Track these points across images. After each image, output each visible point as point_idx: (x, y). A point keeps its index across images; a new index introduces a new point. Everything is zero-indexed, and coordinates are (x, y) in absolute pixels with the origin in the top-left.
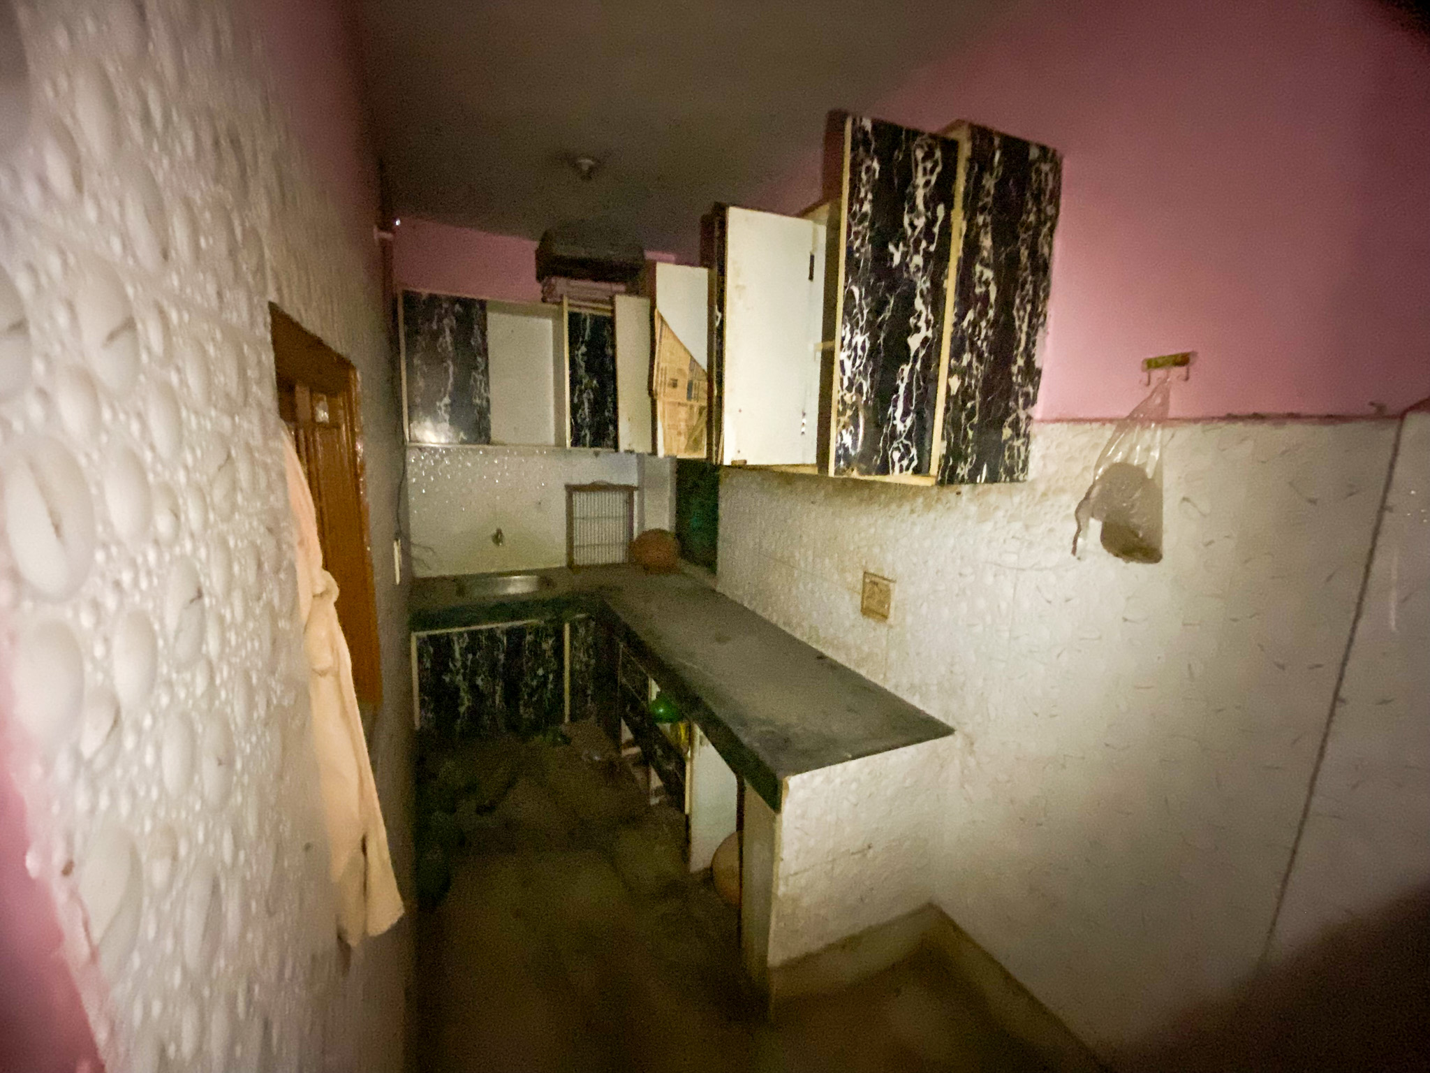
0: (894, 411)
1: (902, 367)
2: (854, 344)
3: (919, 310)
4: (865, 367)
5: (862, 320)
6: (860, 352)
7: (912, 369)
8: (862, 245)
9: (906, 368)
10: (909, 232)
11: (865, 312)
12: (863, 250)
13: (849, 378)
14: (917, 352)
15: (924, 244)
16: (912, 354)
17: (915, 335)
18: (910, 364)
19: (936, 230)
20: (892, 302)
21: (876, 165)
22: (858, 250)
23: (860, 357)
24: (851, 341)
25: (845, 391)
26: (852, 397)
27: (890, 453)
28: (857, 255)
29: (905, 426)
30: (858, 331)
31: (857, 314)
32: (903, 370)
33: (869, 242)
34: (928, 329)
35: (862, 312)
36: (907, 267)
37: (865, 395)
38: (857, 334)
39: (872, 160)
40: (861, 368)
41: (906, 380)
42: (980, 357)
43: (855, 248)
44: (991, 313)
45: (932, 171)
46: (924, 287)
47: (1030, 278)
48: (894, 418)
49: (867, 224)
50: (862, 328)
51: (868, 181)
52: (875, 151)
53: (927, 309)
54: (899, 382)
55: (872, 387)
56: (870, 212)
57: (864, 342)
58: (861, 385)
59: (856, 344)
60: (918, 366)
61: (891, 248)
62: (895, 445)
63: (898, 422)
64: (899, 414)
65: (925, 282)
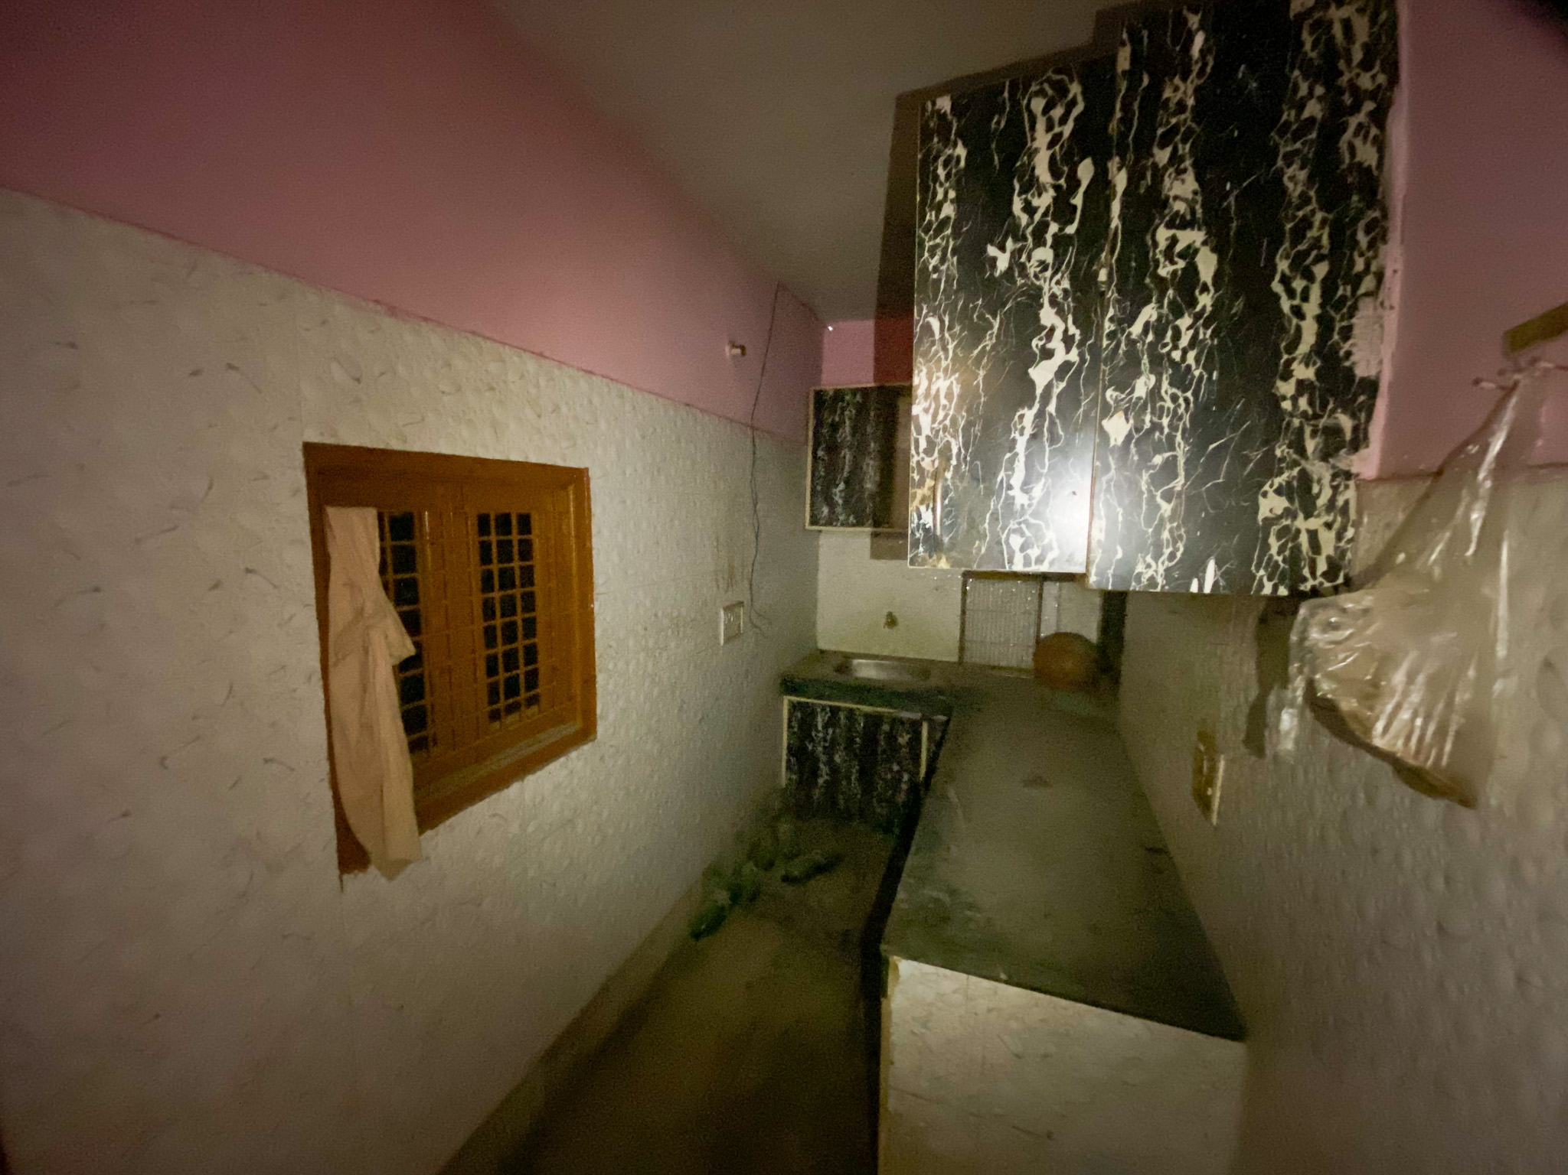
0: (1009, 477)
1: (1021, 412)
2: (933, 391)
3: (1049, 325)
4: (954, 422)
5: (946, 359)
6: (943, 401)
7: (1040, 415)
8: (943, 260)
9: (1029, 414)
10: (1024, 219)
11: (951, 347)
12: (944, 268)
13: (928, 437)
14: (1049, 387)
15: (1054, 228)
16: (1039, 391)
17: (1044, 363)
18: (1037, 406)
19: (1078, 200)
20: (996, 324)
21: (961, 151)
22: (936, 269)
23: (945, 407)
24: (928, 389)
25: (922, 455)
26: (933, 462)
27: (1004, 537)
28: (935, 276)
29: (1030, 499)
30: (941, 374)
31: (937, 352)
32: (1022, 417)
33: (953, 254)
34: (1068, 351)
35: (945, 349)
36: (1023, 268)
37: (954, 458)
38: (938, 378)
39: (955, 145)
40: (947, 422)
41: (1028, 431)
42: (1181, 378)
43: (931, 268)
44: (1205, 301)
45: (1063, 121)
46: (1058, 291)
47: (1319, 216)
48: (1010, 487)
49: (949, 231)
50: (946, 370)
51: (948, 176)
52: (959, 135)
53: (1065, 321)
54: (1015, 435)
55: (966, 445)
56: (953, 215)
57: (950, 388)
58: (948, 445)
59: (938, 391)
60: (1052, 408)
61: (992, 250)
62: (1013, 525)
63: (1016, 492)
64: (1017, 479)
65: (1058, 283)
